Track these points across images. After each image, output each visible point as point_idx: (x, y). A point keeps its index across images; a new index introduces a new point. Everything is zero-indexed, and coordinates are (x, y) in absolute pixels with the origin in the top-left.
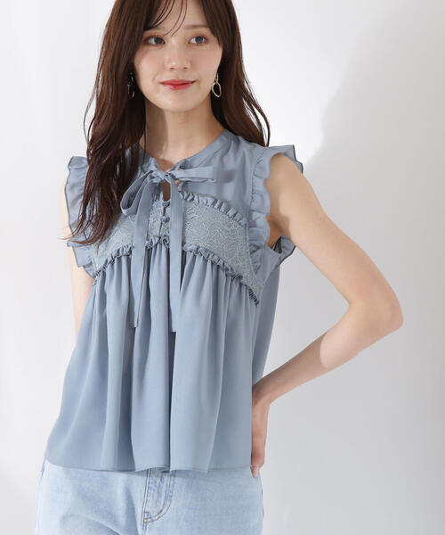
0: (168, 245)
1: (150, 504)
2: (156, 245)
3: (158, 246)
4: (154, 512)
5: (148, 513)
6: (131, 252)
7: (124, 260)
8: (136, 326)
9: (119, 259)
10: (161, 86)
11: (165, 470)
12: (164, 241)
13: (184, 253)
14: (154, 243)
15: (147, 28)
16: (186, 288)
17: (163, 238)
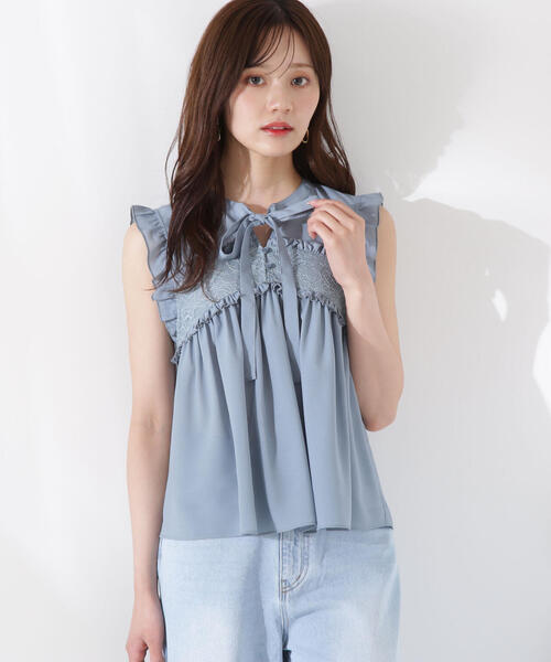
0: (281, 291)
1: (286, 571)
2: (265, 294)
3: (268, 294)
4: (291, 579)
5: (286, 581)
6: (239, 300)
7: (232, 311)
8: (254, 378)
9: (227, 309)
10: (262, 132)
11: (310, 530)
12: (276, 288)
13: (299, 299)
14: (263, 291)
15: (248, 65)
16: (306, 336)
17: (273, 286)
